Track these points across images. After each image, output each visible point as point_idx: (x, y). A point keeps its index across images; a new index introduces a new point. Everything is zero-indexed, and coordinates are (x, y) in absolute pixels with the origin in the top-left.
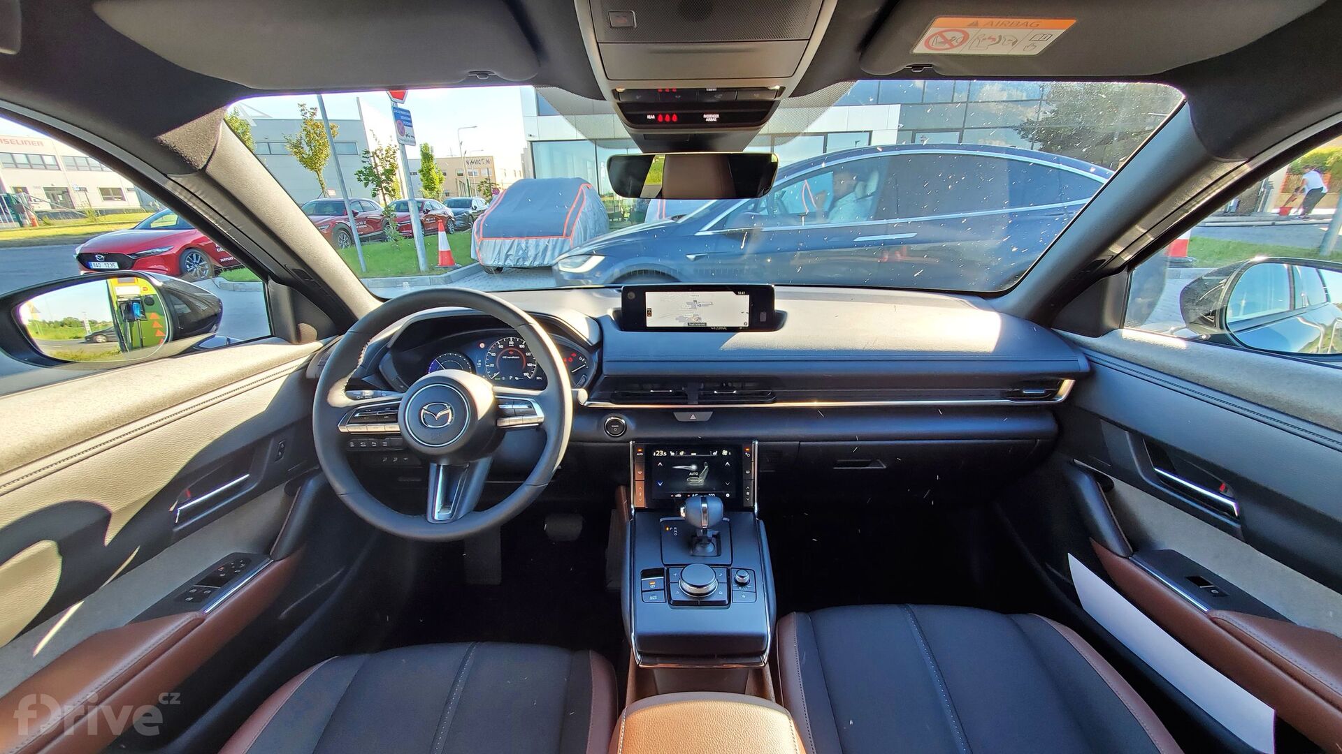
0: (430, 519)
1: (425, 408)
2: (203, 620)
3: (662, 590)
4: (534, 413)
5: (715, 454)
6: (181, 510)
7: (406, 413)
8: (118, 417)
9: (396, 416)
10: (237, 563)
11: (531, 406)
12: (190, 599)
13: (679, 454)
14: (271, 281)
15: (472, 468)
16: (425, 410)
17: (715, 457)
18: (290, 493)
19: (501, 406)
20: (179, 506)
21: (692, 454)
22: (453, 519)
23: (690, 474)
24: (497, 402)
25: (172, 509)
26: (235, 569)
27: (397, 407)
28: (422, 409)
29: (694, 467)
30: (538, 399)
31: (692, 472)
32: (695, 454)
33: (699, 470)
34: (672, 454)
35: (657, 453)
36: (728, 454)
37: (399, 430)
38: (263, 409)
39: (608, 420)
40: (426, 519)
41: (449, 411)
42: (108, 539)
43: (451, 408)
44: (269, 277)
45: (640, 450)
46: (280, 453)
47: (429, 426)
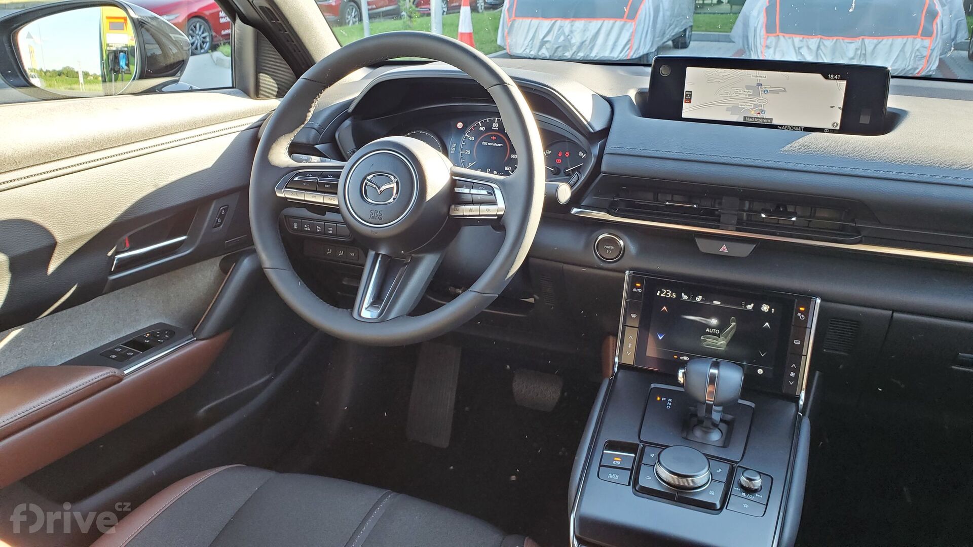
0: (355, 315)
1: (369, 178)
2: (120, 380)
3: (629, 469)
4: (494, 203)
5: (750, 307)
6: (119, 259)
7: (349, 183)
8: (76, 144)
9: (336, 186)
10: (162, 333)
11: (492, 192)
12: (114, 356)
13: (694, 298)
14: (238, 21)
15: (415, 263)
16: (368, 180)
17: (749, 311)
18: (226, 269)
19: (457, 190)
20: (117, 253)
21: (715, 302)
22: (382, 319)
23: (707, 330)
24: (453, 184)
25: (110, 254)
26: (159, 338)
27: (337, 175)
28: (365, 178)
29: (714, 321)
30: (502, 184)
31: (711, 327)
32: (719, 303)
33: (722, 327)
34: (685, 297)
35: (662, 292)
36: (770, 310)
37: (337, 204)
38: (209, 164)
39: (600, 237)
40: (351, 314)
41: (395, 185)
42: (52, 267)
43: (397, 183)
44: (237, 17)
45: (638, 285)
46: (219, 221)
47: (370, 200)
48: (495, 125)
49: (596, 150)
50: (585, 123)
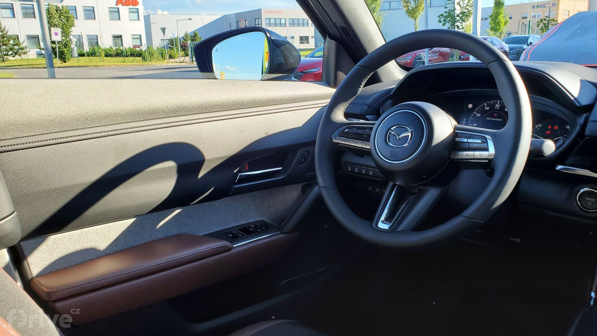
0: (374, 225)
1: (392, 129)
2: (230, 249)
4: (487, 149)
6: (240, 176)
7: (378, 134)
9: (369, 136)
10: (262, 226)
11: (485, 141)
12: (231, 235)
14: (328, 38)
15: (420, 194)
16: (391, 130)
19: (457, 139)
20: (239, 172)
22: (392, 230)
24: (455, 135)
25: (235, 171)
26: (259, 229)
28: (390, 129)
30: (494, 136)
37: (370, 148)
38: (301, 125)
39: (582, 191)
40: (371, 224)
41: (410, 134)
42: (201, 174)
43: (412, 132)
44: (327, 35)
46: (303, 160)
47: (391, 144)
48: (497, 105)
49: (581, 120)
50: (572, 98)
